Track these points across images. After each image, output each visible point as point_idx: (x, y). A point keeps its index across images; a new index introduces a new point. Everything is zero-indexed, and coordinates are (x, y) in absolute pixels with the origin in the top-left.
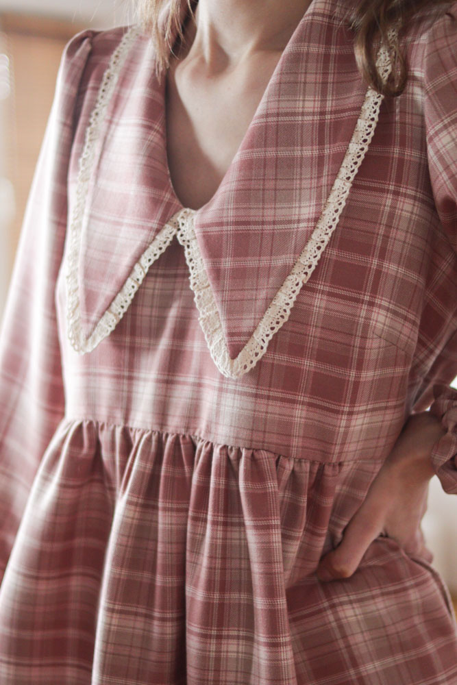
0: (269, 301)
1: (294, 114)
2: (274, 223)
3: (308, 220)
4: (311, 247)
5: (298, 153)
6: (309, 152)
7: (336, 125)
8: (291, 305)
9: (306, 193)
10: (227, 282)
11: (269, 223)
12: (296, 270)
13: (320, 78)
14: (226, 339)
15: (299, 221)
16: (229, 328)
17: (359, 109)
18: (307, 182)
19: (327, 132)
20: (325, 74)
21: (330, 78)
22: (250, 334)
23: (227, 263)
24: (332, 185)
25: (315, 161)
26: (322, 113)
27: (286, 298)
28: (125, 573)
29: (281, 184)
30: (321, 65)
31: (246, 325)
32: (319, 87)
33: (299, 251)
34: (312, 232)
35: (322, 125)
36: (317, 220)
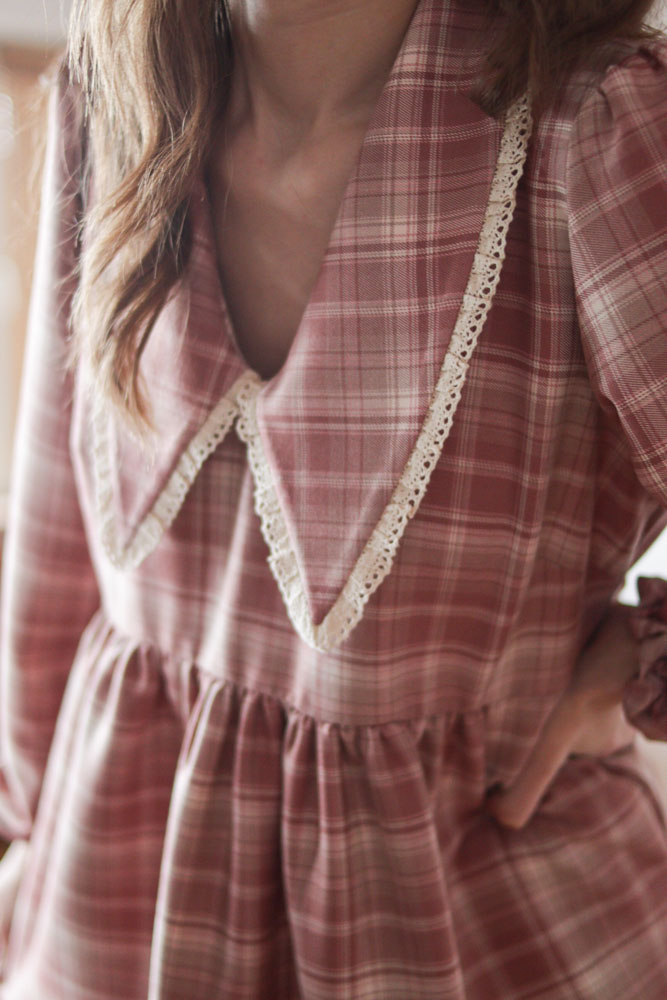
0: (362, 543)
1: (379, 247)
2: (362, 420)
3: (410, 419)
4: (416, 460)
5: (388, 311)
6: (406, 308)
7: (443, 263)
8: (393, 553)
9: (404, 374)
10: (304, 508)
11: (355, 420)
12: (397, 497)
13: (415, 185)
14: (307, 595)
15: (397, 420)
16: (310, 578)
17: (476, 237)
18: (404, 357)
19: (429, 275)
20: (423, 177)
21: (432, 185)
22: (338, 591)
23: (303, 479)
24: (441, 363)
25: (415, 323)
26: (421, 244)
27: (386, 541)
28: (188, 873)
29: (368, 361)
30: (415, 164)
31: (332, 577)
32: (414, 200)
33: (400, 468)
34: (416, 438)
35: (421, 263)
36: (422, 419)
